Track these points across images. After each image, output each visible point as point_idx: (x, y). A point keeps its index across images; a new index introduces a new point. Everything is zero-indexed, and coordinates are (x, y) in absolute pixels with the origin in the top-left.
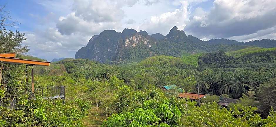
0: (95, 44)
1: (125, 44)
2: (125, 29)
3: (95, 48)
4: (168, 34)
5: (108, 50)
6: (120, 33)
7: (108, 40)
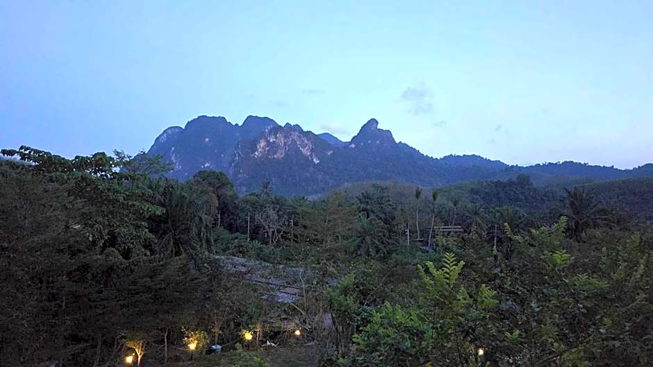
0: (173, 149)
1: (257, 150)
2: (250, 117)
3: (173, 158)
4: (355, 136)
5: (206, 165)
6: (237, 124)
7: (207, 140)
